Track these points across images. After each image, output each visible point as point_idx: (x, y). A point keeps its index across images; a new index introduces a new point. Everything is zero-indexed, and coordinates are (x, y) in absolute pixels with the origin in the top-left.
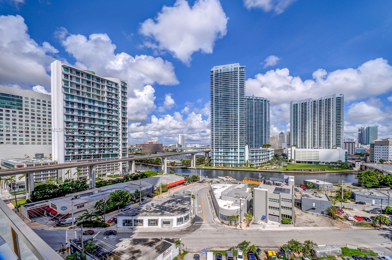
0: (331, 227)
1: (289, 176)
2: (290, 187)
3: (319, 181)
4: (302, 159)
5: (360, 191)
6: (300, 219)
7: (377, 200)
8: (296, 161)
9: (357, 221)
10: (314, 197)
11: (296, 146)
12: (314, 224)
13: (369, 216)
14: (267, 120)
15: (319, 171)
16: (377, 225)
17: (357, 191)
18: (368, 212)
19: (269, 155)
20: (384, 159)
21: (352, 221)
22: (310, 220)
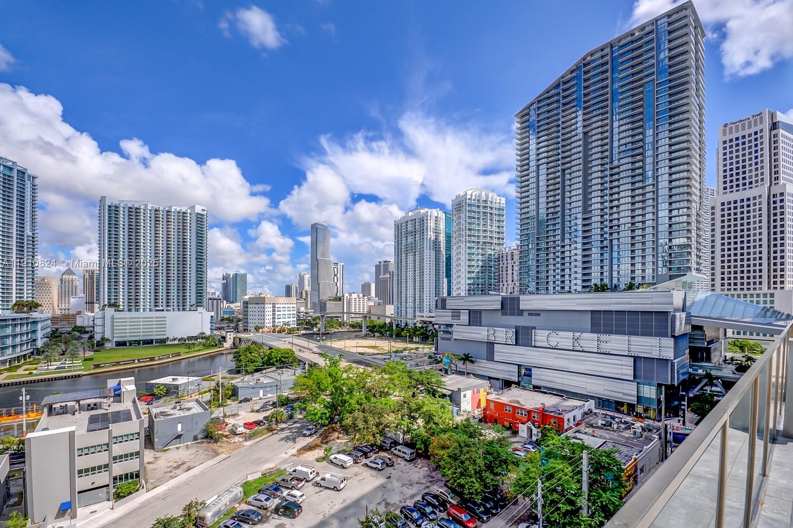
0: (215, 459)
1: (122, 379)
2: (126, 405)
3: (176, 379)
4: (129, 336)
5: (242, 381)
6: (155, 469)
7: (266, 389)
8: (116, 342)
9: (248, 431)
10: (178, 414)
11: (116, 306)
12: (185, 466)
13: (260, 417)
14: (28, 232)
15: (169, 357)
16: (274, 426)
17: (237, 381)
18: (258, 411)
19: (34, 332)
20: (260, 325)
21: (242, 434)
22: (176, 462)
